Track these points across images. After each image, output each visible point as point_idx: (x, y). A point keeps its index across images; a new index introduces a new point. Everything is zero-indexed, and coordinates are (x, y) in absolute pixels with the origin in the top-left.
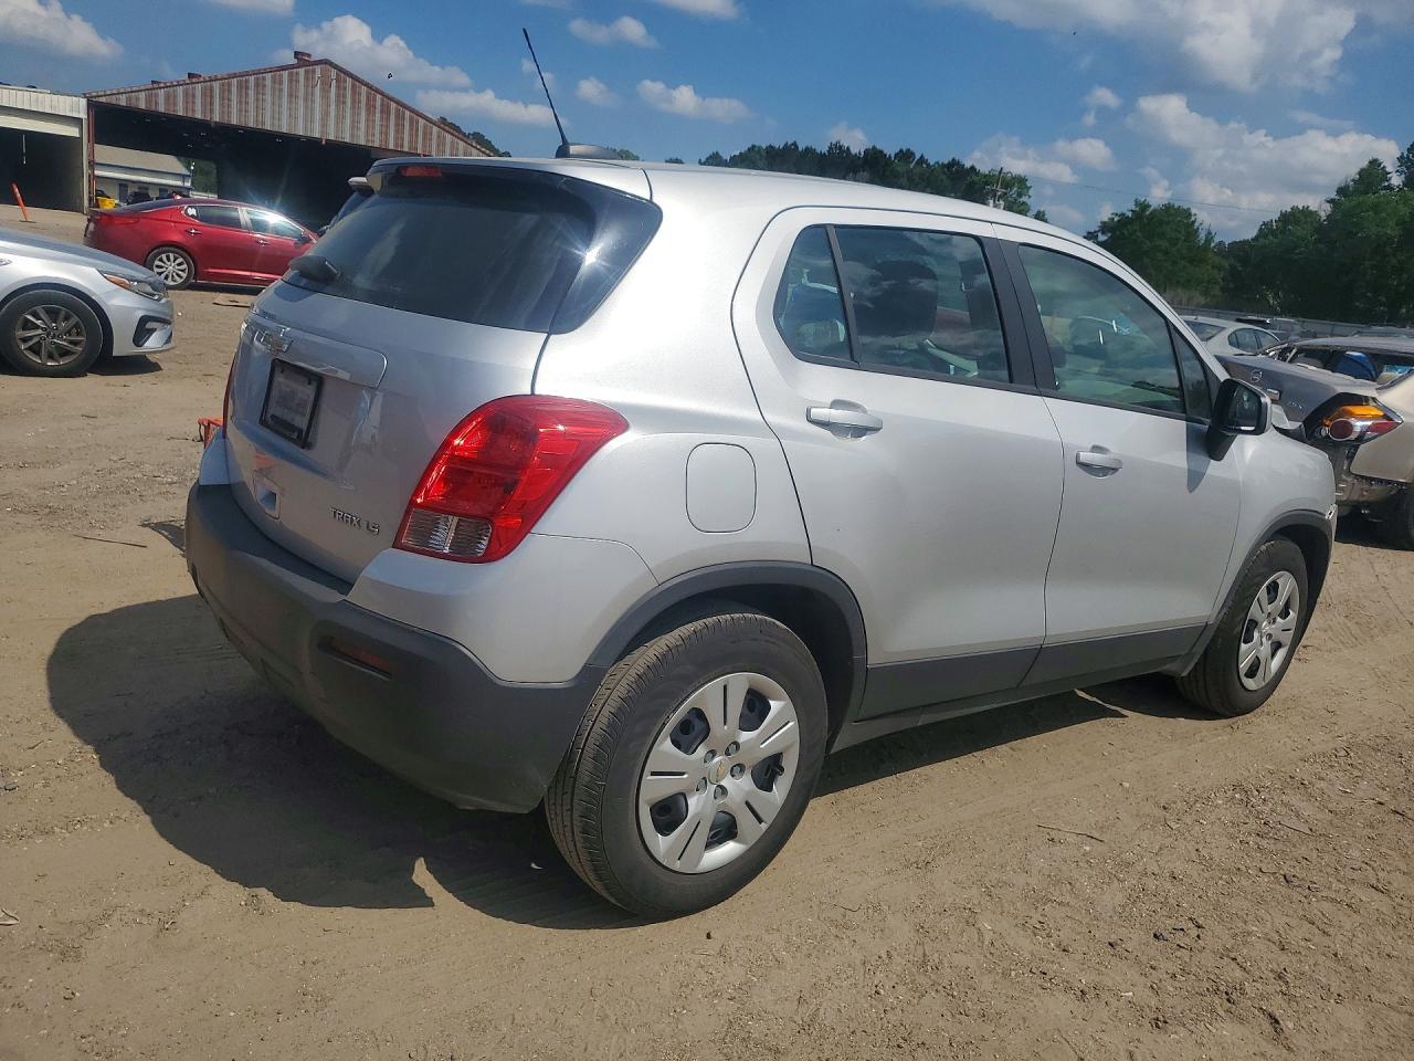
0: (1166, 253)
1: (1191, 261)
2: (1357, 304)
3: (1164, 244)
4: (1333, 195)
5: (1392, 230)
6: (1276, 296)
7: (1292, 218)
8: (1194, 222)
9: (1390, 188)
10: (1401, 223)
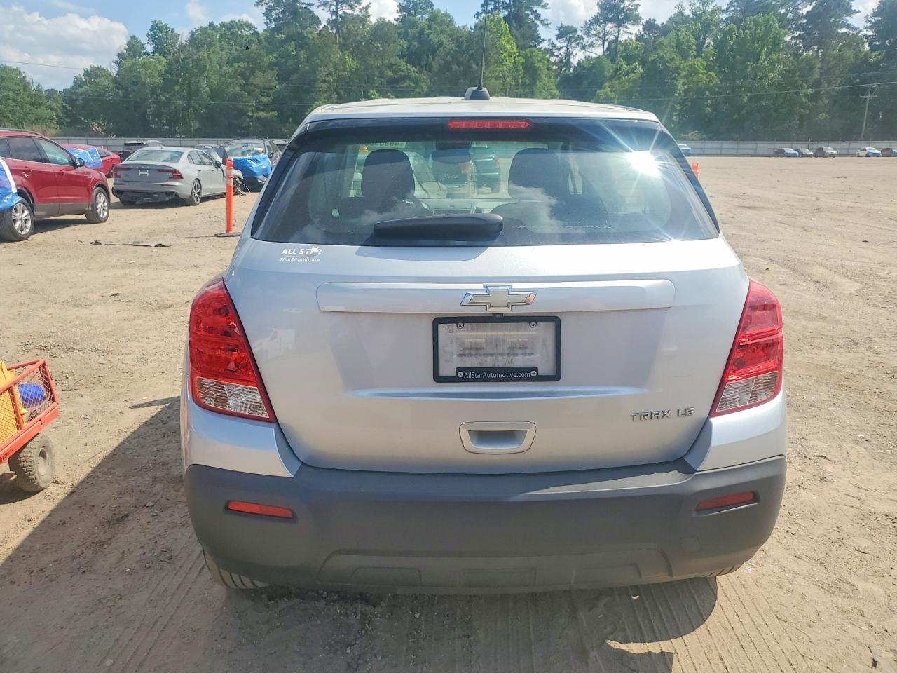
0: (14, 101)
1: (33, 104)
2: (151, 126)
3: (11, 95)
4: (116, 58)
5: (158, 80)
6: (99, 125)
7: (92, 74)
8: (24, 78)
9: (146, 54)
10: (161, 75)
